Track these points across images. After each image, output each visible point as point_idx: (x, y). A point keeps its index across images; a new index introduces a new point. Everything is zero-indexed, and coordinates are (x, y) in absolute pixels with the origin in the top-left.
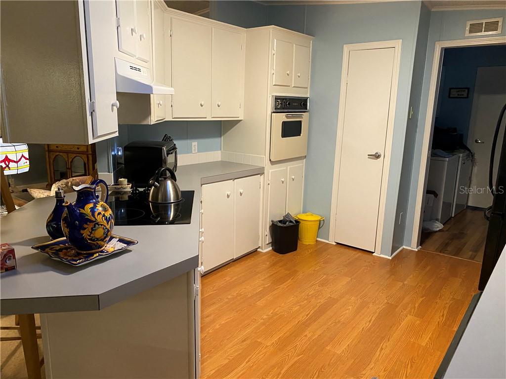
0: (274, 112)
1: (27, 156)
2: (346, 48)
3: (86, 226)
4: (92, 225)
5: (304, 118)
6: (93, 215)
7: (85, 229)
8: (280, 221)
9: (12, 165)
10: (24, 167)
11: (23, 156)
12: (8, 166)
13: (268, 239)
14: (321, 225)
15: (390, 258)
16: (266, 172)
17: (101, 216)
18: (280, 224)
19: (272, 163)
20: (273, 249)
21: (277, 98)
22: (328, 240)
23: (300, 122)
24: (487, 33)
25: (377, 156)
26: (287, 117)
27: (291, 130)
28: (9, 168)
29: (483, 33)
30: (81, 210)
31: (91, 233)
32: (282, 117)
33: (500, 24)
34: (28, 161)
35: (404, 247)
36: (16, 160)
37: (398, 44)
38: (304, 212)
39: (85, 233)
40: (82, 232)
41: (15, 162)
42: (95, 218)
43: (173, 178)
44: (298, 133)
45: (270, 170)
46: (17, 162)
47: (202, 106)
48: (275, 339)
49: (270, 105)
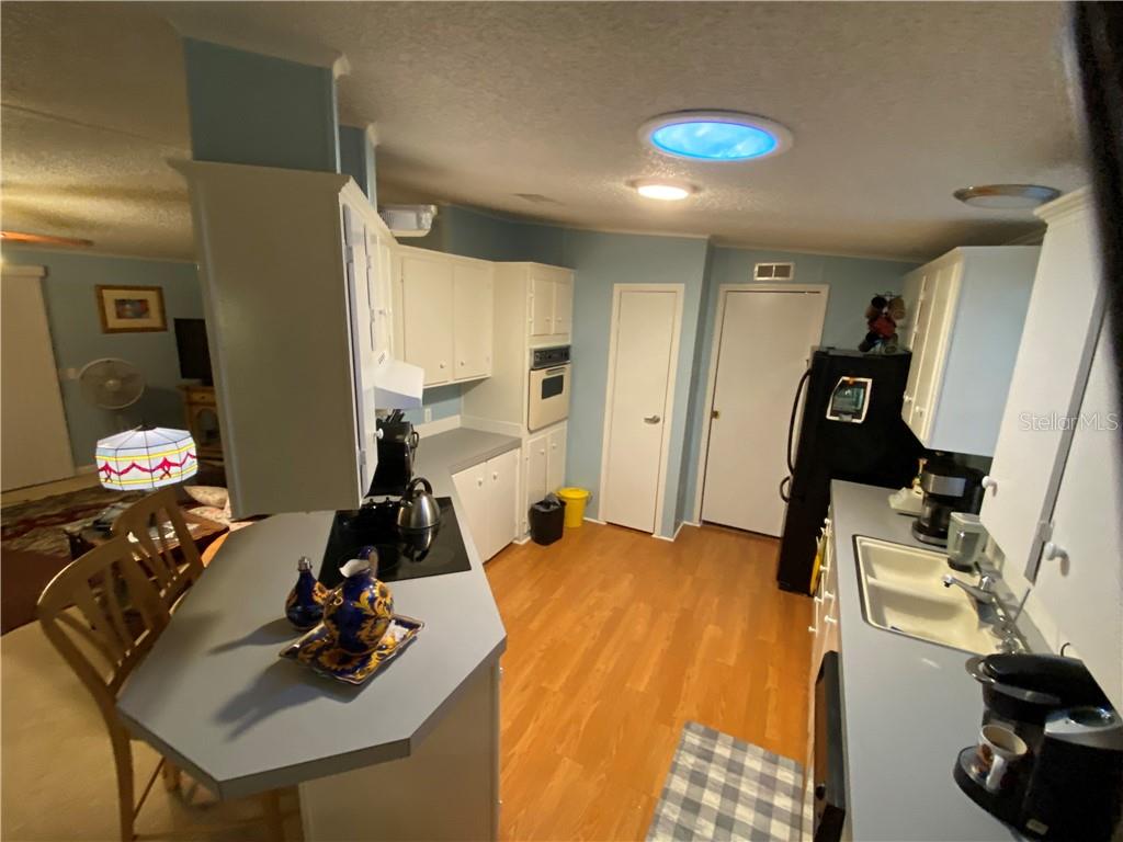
0: (533, 370)
1: (194, 453)
2: (617, 287)
3: (364, 625)
4: (372, 622)
5: (566, 371)
6: (372, 607)
7: (363, 629)
8: (541, 503)
9: (173, 470)
10: (192, 468)
11: (188, 454)
12: (167, 472)
13: (527, 527)
14: (590, 502)
15: (672, 540)
16: (523, 445)
17: (382, 606)
18: (542, 509)
19: (531, 432)
20: (533, 538)
21: (536, 352)
22: (596, 518)
23: (561, 377)
24: (777, 278)
25: (655, 420)
26: (548, 373)
27: (552, 388)
28: (170, 475)
29: (773, 278)
30: (356, 603)
31: (371, 632)
32: (541, 375)
33: (792, 269)
34: (195, 460)
35: (685, 522)
36: (178, 462)
37: (680, 288)
38: (567, 485)
39: (363, 634)
40: (359, 633)
41: (177, 465)
42: (374, 611)
43: (428, 489)
44: (559, 390)
45: (528, 441)
46: (181, 465)
47: (442, 367)
48: (563, 679)
49: (527, 360)
